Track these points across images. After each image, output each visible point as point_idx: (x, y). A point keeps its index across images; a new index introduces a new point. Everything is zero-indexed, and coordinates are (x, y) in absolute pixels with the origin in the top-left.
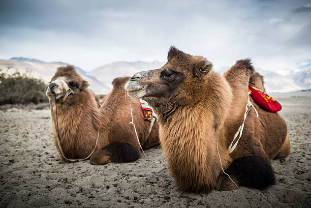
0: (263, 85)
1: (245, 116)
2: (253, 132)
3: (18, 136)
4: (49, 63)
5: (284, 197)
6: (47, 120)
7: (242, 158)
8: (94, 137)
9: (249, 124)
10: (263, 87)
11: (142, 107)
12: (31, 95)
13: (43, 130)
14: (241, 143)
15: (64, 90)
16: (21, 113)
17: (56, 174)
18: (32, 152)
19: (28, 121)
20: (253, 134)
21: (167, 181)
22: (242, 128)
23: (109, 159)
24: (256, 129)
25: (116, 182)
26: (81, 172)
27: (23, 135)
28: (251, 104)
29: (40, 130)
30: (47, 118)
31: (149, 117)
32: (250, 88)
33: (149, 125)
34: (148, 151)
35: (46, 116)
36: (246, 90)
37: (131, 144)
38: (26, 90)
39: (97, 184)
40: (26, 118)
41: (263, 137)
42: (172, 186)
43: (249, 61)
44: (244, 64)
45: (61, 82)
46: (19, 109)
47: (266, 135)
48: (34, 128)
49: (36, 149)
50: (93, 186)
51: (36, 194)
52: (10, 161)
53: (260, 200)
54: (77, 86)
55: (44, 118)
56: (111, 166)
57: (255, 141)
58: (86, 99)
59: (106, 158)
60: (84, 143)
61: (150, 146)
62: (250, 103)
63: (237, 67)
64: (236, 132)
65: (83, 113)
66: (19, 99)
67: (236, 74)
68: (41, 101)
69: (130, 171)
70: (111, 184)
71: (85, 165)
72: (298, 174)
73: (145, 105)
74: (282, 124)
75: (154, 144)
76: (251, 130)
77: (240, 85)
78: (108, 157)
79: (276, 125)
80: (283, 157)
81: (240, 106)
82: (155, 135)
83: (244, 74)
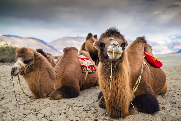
1: (142, 70)
2: (147, 80)
3: (7, 83)
5: (165, 118)
7: (140, 95)
8: (52, 83)
9: (144, 75)
10: (152, 53)
11: (81, 65)
14: (140, 87)
16: (9, 68)
17: (29, 106)
21: (96, 109)
22: (140, 77)
23: (61, 96)
24: (148, 78)
25: (65, 111)
26: (44, 104)
31: (85, 70)
32: (145, 53)
33: (85, 75)
34: (84, 91)
36: (142, 55)
37: (74, 87)
39: (54, 112)
41: (152, 83)
42: (99, 113)
44: (142, 39)
47: (154, 81)
50: (52, 113)
51: (17, 119)
52: (2, 98)
53: (151, 120)
56: (62, 100)
57: (148, 85)
59: (59, 96)
61: (85, 88)
62: (145, 63)
63: (137, 42)
66: (7, 59)
67: (136, 45)
69: (74, 104)
70: (62, 112)
71: (47, 100)
72: (172, 104)
73: (83, 63)
74: (163, 74)
75: (88, 87)
76: (146, 78)
77: (139, 52)
78: (61, 95)
79: (160, 76)
80: (163, 94)
81: (139, 64)
82: (88, 81)
83: (141, 45)
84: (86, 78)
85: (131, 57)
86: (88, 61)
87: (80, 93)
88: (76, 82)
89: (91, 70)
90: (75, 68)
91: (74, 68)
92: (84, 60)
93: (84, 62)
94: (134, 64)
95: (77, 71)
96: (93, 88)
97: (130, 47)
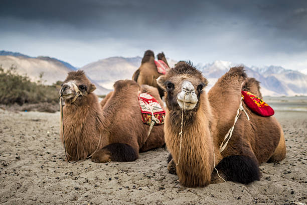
0: (259, 90)
1: (236, 119)
2: (242, 134)
3: (15, 137)
4: (35, 58)
5: (265, 190)
6: (38, 122)
7: (230, 157)
8: (97, 138)
9: (239, 126)
10: (259, 92)
11: (141, 111)
12: (15, 95)
13: (38, 132)
14: (230, 143)
15: (74, 91)
16: (7, 115)
17: (62, 169)
18: (33, 152)
19: (19, 123)
20: (243, 136)
21: (162, 176)
22: (231, 130)
23: (109, 158)
24: (245, 131)
25: (117, 176)
26: (84, 168)
27: (19, 136)
28: (243, 109)
29: (35, 132)
30: (37, 121)
31: (148, 120)
32: (243, 93)
33: (148, 128)
34: (146, 153)
35: (35, 119)
36: (239, 96)
37: (130, 145)
38: (9, 89)
39: (100, 177)
40: (14, 120)
41: (253, 139)
42: (166, 180)
43: (243, 68)
44: (237, 71)
45: (72, 85)
46: (4, 110)
47: (256, 138)
48: (28, 129)
49: (37, 149)
50: (97, 178)
51: (49, 182)
52: (17, 158)
53: (242, 191)
54: (86, 88)
55: (34, 120)
56: (111, 164)
57: (244, 142)
58: (93, 102)
59: (106, 157)
60: (88, 143)
61: (148, 149)
62: (241, 108)
63: (231, 74)
64: (226, 134)
65: (89, 113)
66: (2, 98)
67: (229, 80)
68: (26, 102)
69: (129, 168)
70: (113, 177)
71: (88, 163)
72: (285, 174)
73: (145, 108)
74: (274, 127)
75: (153, 147)
76: (241, 132)
77: (232, 90)
78: (109, 156)
79: (267, 129)
80: (278, 161)
81: (232, 110)
82: (153, 139)
83: (237, 81)
84: (149, 133)
85: (219, 99)
86: (155, 104)
87: (140, 156)
88: (133, 137)
89: (159, 120)
90: (131, 116)
91: (129, 116)
92: (148, 103)
93: (148, 106)
94: (224, 110)
95: (134, 121)
96: (161, 149)
97: (219, 83)
